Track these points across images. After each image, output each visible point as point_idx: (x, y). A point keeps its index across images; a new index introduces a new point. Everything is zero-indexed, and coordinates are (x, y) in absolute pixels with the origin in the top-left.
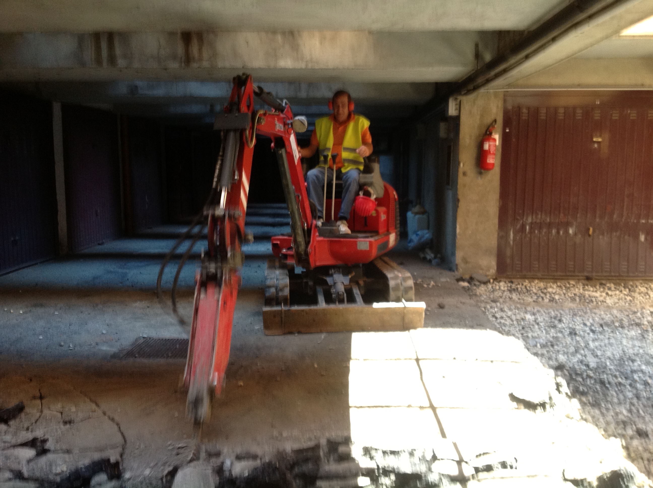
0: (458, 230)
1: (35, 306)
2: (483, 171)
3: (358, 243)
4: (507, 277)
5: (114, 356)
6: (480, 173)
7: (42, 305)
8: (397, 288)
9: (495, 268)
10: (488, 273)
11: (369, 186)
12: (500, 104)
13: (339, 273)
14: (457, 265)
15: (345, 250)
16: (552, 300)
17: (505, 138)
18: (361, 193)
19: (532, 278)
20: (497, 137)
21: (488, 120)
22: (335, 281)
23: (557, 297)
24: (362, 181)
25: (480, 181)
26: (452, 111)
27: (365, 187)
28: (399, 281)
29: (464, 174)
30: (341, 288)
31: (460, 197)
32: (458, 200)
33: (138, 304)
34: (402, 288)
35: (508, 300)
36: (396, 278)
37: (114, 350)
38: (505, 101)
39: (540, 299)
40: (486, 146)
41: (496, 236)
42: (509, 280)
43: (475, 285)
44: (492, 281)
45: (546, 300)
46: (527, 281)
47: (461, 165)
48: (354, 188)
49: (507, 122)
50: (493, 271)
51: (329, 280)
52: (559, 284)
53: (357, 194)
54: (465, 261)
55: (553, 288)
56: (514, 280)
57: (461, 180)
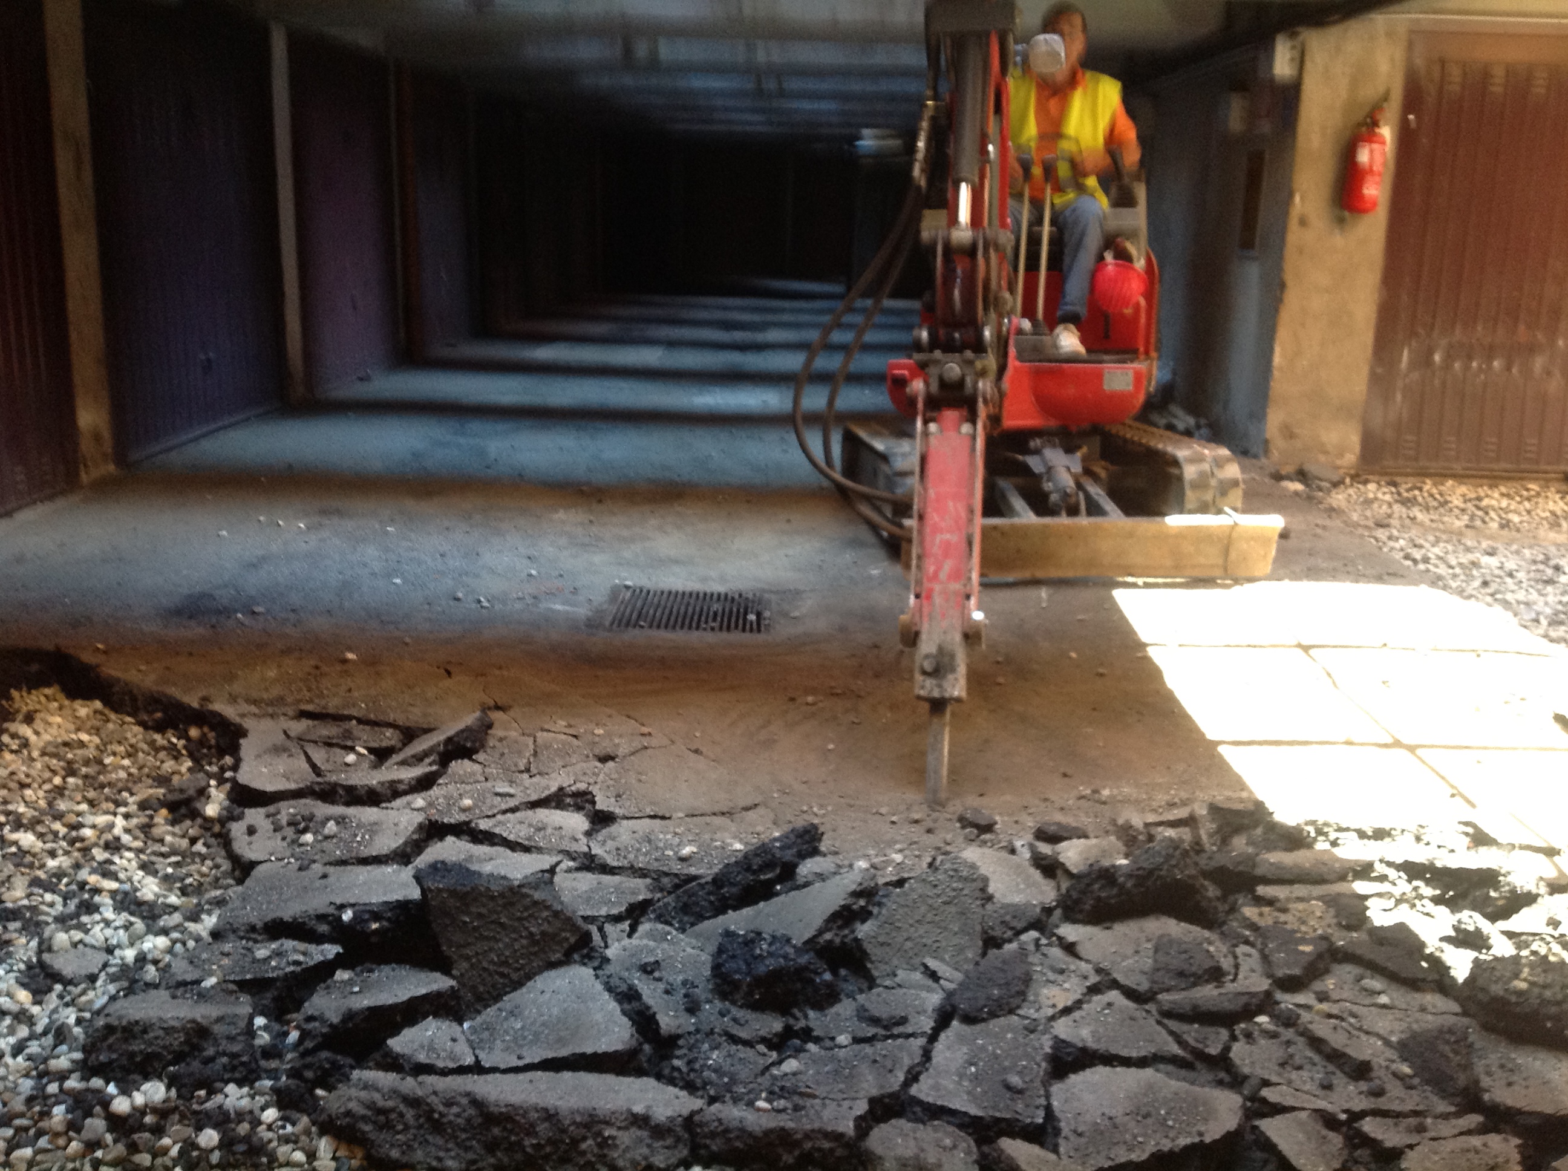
0: (1277, 359)
1: (324, 512)
2: (1347, 214)
3: (1106, 377)
4: (1383, 474)
5: (592, 624)
6: (1341, 221)
7: (339, 513)
8: (1201, 483)
9: (1357, 449)
10: (1339, 462)
11: (1128, 239)
12: (1399, 54)
13: (1054, 446)
14: (1266, 442)
15: (1071, 391)
16: (1505, 525)
17: (1406, 139)
18: (1109, 257)
19: (1441, 476)
20: (1386, 132)
21: (1370, 92)
22: (1050, 464)
23: (1516, 519)
24: (1113, 225)
25: (1338, 240)
26: (1282, 65)
27: (1119, 240)
28: (1206, 467)
29: (1303, 222)
30: (1067, 481)
31: (1289, 277)
32: (1282, 286)
33: (561, 515)
34: (1213, 482)
35: (1407, 522)
36: (1199, 459)
37: (582, 612)
38: (1410, 46)
39: (1478, 523)
40: (1363, 156)
41: (1365, 371)
42: (1387, 478)
43: (1320, 489)
44: (1348, 480)
45: (1494, 525)
46: (1428, 481)
47: (1297, 199)
48: (1093, 241)
49: (1413, 99)
50: (1350, 458)
51: (1034, 463)
52: (1503, 489)
53: (1101, 258)
54: (1289, 433)
55: (1494, 498)
56: (1398, 479)
57: (1295, 236)
